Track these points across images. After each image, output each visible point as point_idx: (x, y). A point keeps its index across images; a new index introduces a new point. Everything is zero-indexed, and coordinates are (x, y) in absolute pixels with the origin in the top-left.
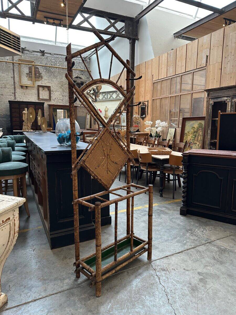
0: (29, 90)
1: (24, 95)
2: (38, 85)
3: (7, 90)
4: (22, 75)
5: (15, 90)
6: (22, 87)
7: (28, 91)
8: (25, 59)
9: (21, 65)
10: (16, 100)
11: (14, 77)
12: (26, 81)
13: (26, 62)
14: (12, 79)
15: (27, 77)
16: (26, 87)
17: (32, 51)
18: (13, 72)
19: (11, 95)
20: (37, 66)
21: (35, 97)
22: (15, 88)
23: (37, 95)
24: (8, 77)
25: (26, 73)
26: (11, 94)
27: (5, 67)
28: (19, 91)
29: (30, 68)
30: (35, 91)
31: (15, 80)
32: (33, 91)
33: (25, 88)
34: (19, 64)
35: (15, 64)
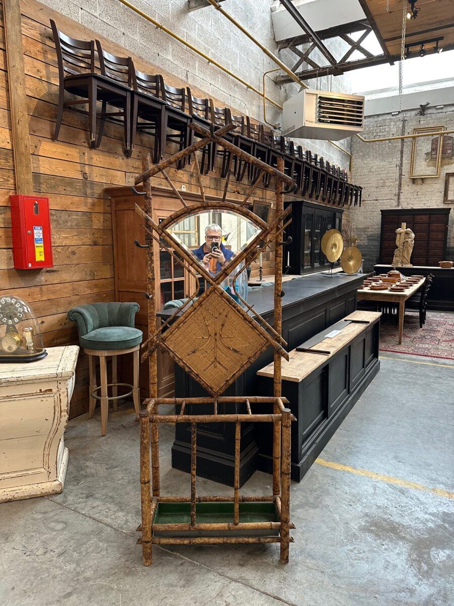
0: (427, 186)
1: (415, 196)
2: (447, 174)
3: (386, 190)
4: (418, 158)
5: (400, 189)
6: (414, 181)
7: (425, 187)
8: (426, 126)
9: (417, 139)
10: (400, 208)
11: (401, 164)
12: (423, 168)
13: (427, 132)
14: (398, 168)
15: (426, 160)
16: (422, 179)
17: (443, 106)
18: (400, 156)
19: (391, 199)
20: (449, 135)
21: (438, 198)
22: (400, 185)
23: (443, 193)
24: (391, 166)
25: (425, 154)
26: (393, 197)
27: (387, 149)
28: (407, 188)
29: (435, 142)
30: (439, 186)
31: (402, 170)
32: (435, 186)
33: (420, 182)
34: (414, 138)
35: (405, 140)
